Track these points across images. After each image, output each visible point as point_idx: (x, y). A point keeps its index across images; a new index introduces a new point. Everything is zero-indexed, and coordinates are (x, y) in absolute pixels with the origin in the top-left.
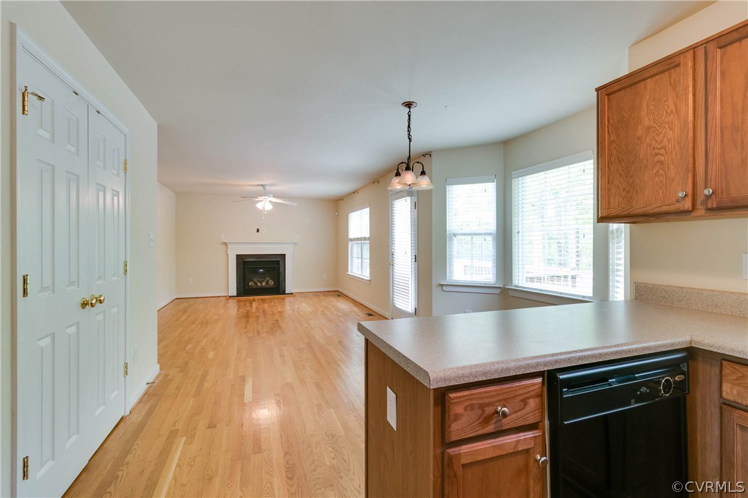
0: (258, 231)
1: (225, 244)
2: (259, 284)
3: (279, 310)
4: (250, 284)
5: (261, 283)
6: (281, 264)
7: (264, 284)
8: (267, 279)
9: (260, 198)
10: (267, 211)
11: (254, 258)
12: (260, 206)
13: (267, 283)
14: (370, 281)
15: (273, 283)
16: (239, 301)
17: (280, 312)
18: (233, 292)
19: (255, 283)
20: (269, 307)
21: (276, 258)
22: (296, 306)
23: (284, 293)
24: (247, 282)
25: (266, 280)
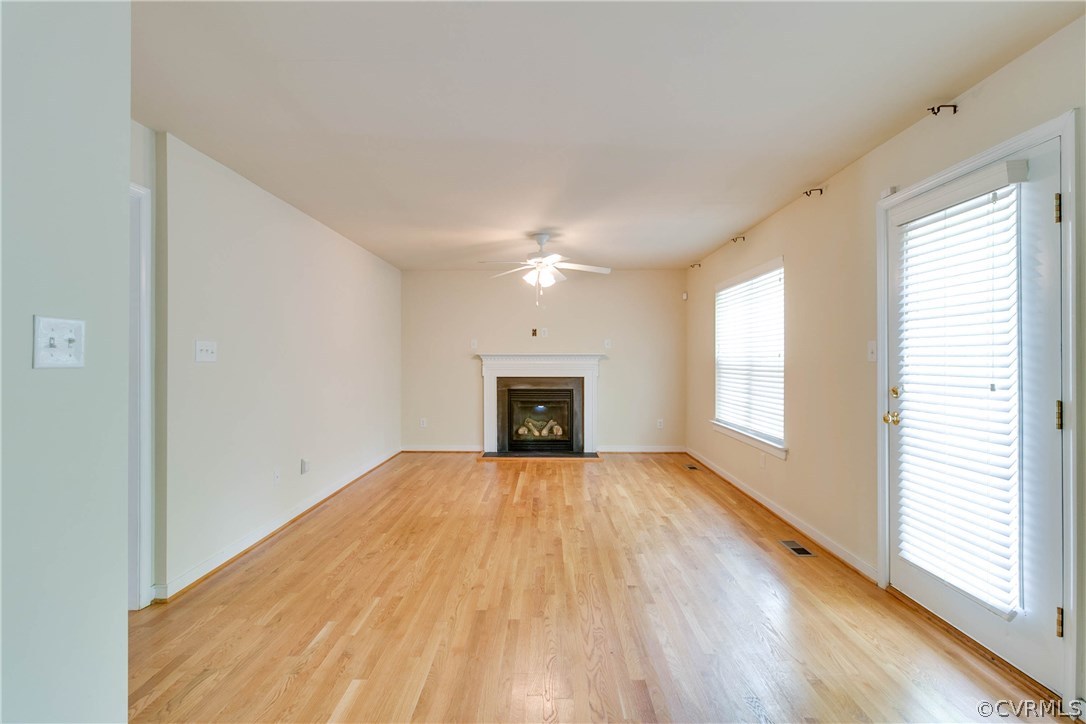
0: (534, 333)
1: (478, 357)
2: (537, 433)
3: (567, 503)
4: (521, 431)
5: (540, 431)
6: (576, 398)
7: (545, 432)
8: (552, 423)
9: (532, 262)
10: (544, 289)
11: (529, 383)
12: (530, 279)
13: (551, 431)
14: (787, 451)
15: (560, 433)
16: (499, 467)
17: (569, 509)
18: (492, 445)
19: (529, 430)
20: (549, 489)
21: (567, 384)
22: (604, 493)
23: (580, 453)
24: (515, 428)
25: (549, 425)
